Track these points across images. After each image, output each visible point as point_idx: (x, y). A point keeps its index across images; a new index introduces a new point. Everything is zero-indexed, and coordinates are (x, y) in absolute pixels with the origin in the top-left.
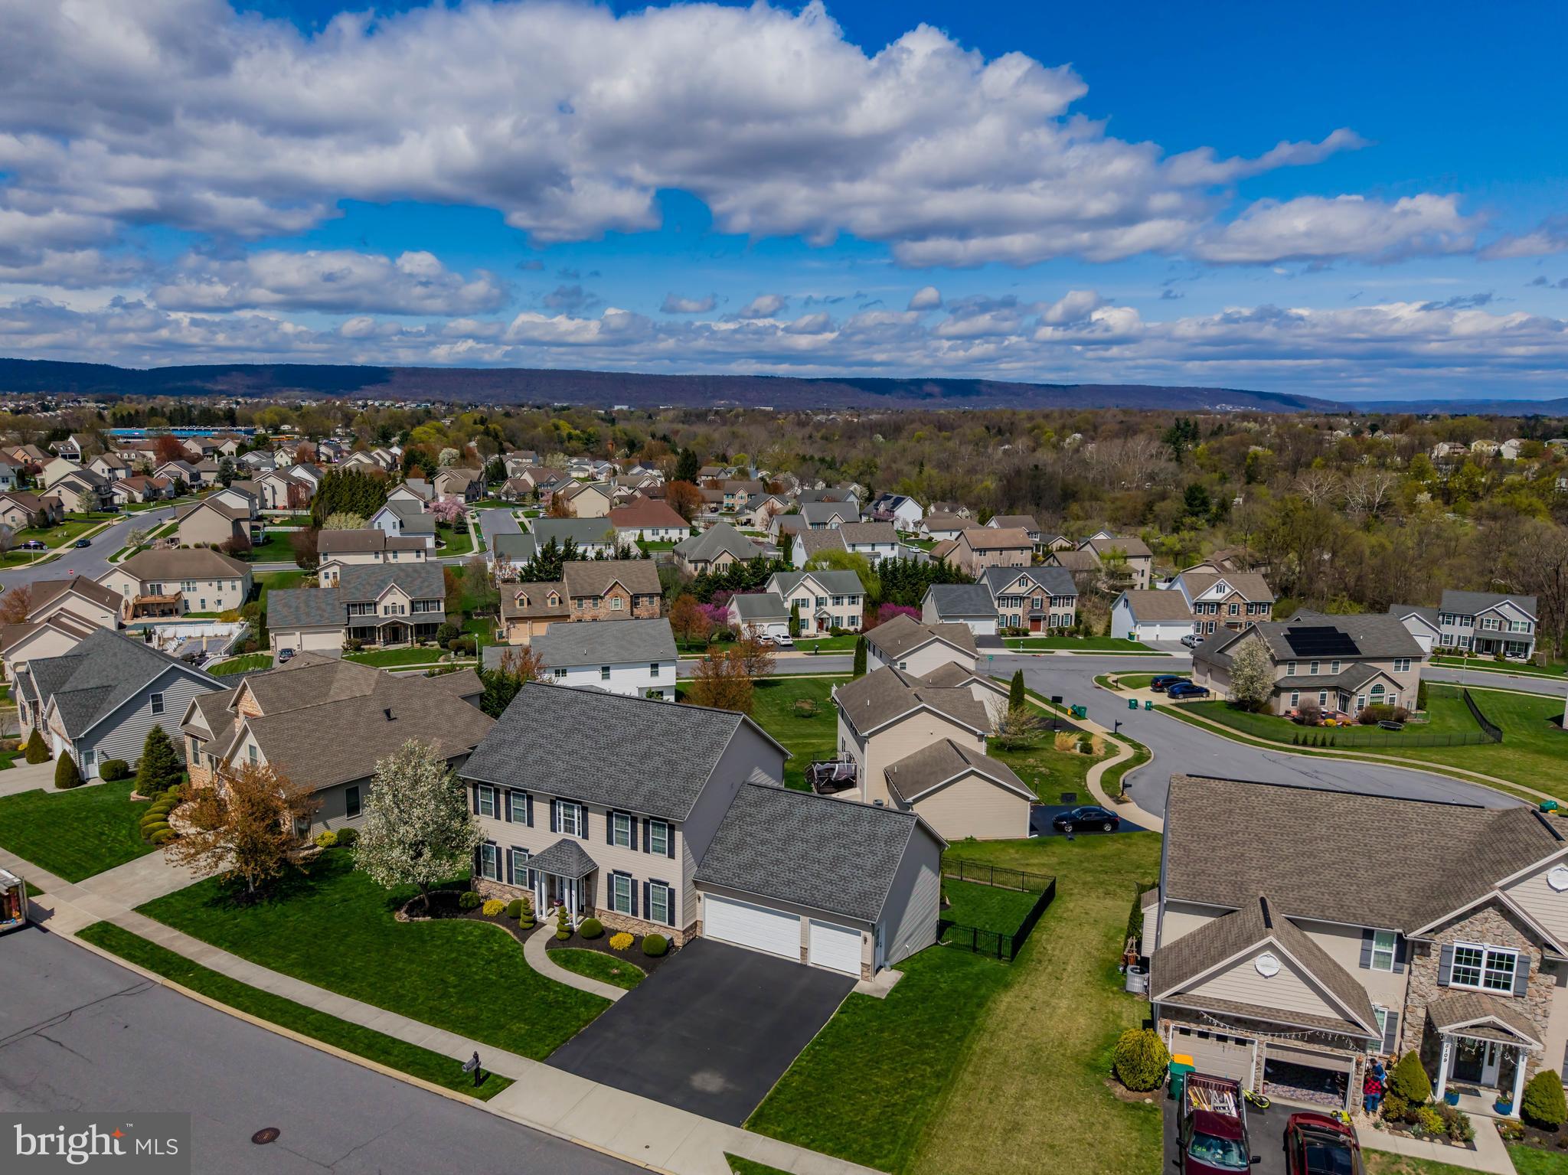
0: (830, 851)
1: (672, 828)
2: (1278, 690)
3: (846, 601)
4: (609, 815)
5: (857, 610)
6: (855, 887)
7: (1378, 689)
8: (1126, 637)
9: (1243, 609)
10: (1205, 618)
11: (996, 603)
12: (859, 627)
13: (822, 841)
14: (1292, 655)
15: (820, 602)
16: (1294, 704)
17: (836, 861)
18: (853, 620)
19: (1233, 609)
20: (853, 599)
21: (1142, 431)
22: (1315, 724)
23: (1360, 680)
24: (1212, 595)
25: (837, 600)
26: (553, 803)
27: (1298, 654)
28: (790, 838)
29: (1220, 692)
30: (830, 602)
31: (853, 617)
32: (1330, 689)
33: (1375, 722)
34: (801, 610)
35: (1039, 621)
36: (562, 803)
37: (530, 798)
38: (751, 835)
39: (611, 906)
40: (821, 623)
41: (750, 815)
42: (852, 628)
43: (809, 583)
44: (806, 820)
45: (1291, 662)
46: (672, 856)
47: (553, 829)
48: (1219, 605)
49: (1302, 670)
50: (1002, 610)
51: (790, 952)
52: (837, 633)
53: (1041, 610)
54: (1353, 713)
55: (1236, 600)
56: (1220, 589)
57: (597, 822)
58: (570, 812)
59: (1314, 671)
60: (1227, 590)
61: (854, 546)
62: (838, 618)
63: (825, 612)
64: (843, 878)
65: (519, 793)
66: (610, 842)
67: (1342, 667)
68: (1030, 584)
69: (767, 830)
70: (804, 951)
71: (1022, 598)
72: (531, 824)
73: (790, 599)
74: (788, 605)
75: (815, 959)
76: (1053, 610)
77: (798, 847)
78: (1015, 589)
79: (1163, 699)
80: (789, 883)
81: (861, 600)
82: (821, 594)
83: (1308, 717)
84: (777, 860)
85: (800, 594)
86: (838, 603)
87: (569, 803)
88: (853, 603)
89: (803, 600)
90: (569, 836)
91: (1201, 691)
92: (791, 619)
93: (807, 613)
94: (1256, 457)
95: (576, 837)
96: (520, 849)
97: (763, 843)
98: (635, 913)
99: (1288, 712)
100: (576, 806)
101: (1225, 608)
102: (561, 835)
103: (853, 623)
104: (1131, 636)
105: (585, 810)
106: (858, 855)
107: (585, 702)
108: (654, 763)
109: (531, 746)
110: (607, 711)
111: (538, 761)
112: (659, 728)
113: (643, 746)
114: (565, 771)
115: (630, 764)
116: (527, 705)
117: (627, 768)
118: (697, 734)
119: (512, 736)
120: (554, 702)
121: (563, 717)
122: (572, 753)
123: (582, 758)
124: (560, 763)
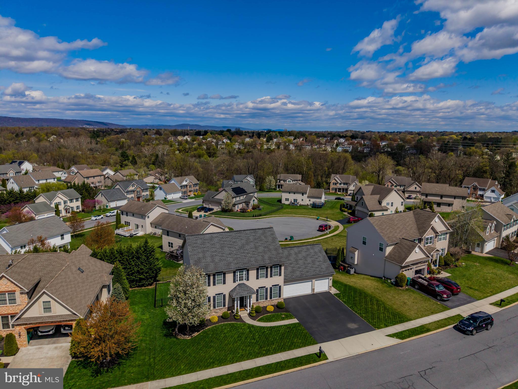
0: (309, 260)
1: (280, 266)
2: (234, 205)
3: (74, 200)
4: (258, 269)
5: (79, 203)
6: (323, 266)
7: (254, 201)
8: (164, 199)
9: (192, 186)
10: (184, 190)
11: (126, 194)
12: (81, 209)
13: (305, 258)
14: (236, 195)
15: (65, 202)
16: (238, 208)
17: (313, 262)
18: (78, 207)
19: (190, 187)
20: (77, 200)
21: (81, 135)
22: (246, 212)
23: (251, 199)
24: (184, 183)
25: (71, 201)
26: (234, 272)
27: (237, 194)
28: (296, 260)
29: (216, 209)
30: (68, 202)
31: (78, 206)
32: (244, 202)
33: (256, 209)
34: (59, 206)
35: (140, 198)
36: (238, 271)
37: (224, 274)
39: (257, 300)
40: (66, 210)
42: (78, 210)
43: (60, 196)
45: (235, 197)
46: (280, 275)
47: (234, 281)
48: (187, 186)
49: (238, 199)
50: (128, 196)
51: (309, 292)
52: (73, 212)
53: (140, 194)
54: (251, 208)
55: (191, 184)
56: (186, 181)
57: (253, 273)
58: (242, 273)
59: (240, 198)
60: (188, 181)
61: (39, 181)
62: (72, 207)
63: (68, 206)
64: (319, 265)
65: (219, 273)
66: (257, 278)
67: (245, 196)
68: (135, 186)
70: (313, 290)
71: (134, 191)
72: (224, 283)
73: (53, 203)
74: (53, 206)
75: (317, 290)
76: (143, 194)
77: (301, 262)
78: (131, 188)
79: (202, 213)
80: (307, 272)
81: (80, 199)
82: (66, 199)
83: (243, 211)
85: (57, 200)
86: (71, 202)
87: (241, 270)
88: (77, 201)
89: (59, 203)
90: (241, 282)
91: (212, 209)
92: (56, 211)
93: (61, 208)
94: (123, 142)
95: (244, 282)
96: (219, 294)
97: (291, 264)
98: (266, 299)
99: (237, 210)
100: (244, 270)
101: (188, 186)
102: (238, 282)
103: (78, 209)
104: (165, 198)
105: (248, 271)
106: (317, 258)
107: (217, 237)
108: (261, 249)
109: (212, 256)
110: (228, 238)
111: (221, 260)
112: (251, 238)
113: (252, 245)
114: (234, 260)
115: (254, 251)
116: (195, 243)
117: (254, 253)
118: (265, 237)
119: (201, 255)
120: (204, 240)
121: (214, 244)
122: (230, 254)
123: (235, 255)
124: (229, 258)
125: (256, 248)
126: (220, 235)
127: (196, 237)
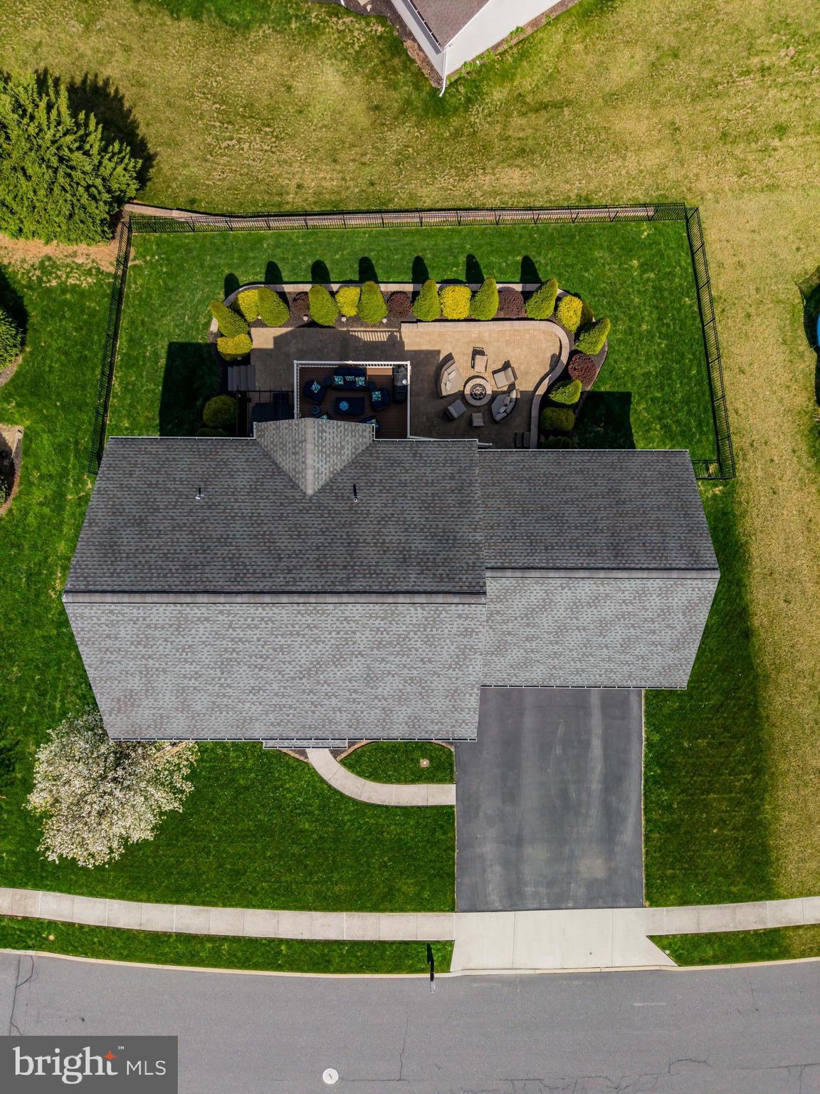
38: (509, 633)
41: (498, 613)
44: (576, 605)
69: (528, 625)
84: (555, 653)
107: (207, 619)
108: (388, 686)
109: (181, 691)
110: (256, 627)
111: (214, 707)
112: (363, 639)
113: (357, 667)
114: (267, 713)
115: (356, 691)
116: (108, 636)
117: (354, 696)
118: (429, 641)
119: (136, 683)
120: (148, 626)
121: (190, 646)
122: (253, 691)
123: (276, 694)
124: (248, 705)
125: (371, 678)
126: (221, 612)
127: (111, 612)
